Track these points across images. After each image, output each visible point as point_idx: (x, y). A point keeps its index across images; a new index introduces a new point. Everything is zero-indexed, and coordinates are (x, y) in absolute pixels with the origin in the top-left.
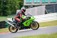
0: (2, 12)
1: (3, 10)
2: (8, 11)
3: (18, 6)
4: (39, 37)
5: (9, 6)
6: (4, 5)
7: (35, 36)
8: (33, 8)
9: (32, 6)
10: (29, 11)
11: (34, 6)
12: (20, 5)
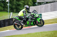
0: (15, 8)
1: (16, 7)
2: (21, 7)
3: (31, 3)
4: (52, 33)
5: (22, 2)
6: (17, 2)
7: (49, 32)
8: (46, 5)
9: (45, 3)
10: (42, 7)
11: (47, 3)
12: (33, 2)
